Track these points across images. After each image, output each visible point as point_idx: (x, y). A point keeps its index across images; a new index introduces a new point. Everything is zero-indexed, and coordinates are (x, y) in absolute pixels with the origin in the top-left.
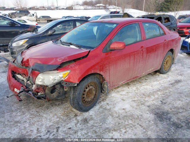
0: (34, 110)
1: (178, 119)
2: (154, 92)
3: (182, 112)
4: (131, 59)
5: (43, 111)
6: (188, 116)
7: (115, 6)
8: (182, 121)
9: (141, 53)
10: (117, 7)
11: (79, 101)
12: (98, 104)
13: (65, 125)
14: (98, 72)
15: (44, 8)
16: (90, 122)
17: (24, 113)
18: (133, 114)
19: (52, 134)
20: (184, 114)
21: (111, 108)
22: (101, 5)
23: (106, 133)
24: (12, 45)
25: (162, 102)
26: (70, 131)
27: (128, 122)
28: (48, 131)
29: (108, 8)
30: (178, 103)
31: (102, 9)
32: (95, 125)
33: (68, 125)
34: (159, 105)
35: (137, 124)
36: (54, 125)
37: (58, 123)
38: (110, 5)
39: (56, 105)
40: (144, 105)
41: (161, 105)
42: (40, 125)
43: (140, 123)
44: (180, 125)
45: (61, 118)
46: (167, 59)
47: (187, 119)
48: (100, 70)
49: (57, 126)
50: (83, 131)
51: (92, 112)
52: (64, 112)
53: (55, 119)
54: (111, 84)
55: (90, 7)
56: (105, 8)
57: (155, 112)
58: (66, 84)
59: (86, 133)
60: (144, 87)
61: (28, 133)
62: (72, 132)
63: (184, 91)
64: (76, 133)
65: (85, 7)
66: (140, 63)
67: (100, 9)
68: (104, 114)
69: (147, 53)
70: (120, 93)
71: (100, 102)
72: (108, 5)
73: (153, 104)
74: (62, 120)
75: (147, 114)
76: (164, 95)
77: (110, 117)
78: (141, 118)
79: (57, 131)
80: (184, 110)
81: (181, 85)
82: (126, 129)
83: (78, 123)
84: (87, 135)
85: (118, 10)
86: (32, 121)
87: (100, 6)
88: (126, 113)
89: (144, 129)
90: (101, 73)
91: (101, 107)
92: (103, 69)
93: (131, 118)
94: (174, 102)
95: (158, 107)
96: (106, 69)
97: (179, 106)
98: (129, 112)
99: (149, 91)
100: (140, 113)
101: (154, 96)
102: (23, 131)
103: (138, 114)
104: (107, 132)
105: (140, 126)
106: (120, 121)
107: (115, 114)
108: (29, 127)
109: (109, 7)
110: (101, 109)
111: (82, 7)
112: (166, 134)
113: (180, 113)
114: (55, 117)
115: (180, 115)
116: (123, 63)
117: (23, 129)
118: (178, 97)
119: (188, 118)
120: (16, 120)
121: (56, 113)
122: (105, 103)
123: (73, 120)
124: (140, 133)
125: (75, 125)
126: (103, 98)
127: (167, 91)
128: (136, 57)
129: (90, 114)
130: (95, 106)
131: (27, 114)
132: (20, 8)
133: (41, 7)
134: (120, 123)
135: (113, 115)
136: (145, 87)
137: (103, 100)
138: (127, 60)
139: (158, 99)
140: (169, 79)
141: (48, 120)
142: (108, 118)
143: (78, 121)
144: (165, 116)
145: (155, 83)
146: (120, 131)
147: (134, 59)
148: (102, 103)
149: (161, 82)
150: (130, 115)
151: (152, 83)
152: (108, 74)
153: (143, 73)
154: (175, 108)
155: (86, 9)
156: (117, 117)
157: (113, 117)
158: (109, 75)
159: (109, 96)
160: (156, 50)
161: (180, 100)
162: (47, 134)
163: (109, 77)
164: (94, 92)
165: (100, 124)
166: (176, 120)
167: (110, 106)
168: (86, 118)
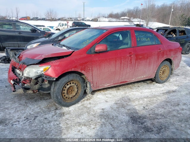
0: (24, 101)
1: (152, 124)
2: (141, 98)
3: (160, 118)
4: (117, 64)
5: (31, 103)
6: (164, 123)
7: (139, 20)
8: (155, 126)
9: (128, 59)
10: (142, 20)
11: (57, 95)
12: (81, 102)
13: (43, 115)
14: (79, 71)
15: (71, 20)
16: (66, 116)
17: (15, 102)
18: (110, 114)
19: (29, 121)
20: (160, 120)
21: (91, 107)
22: (125, 17)
23: (75, 126)
24: (26, 47)
25: (145, 108)
26: (45, 121)
27: (101, 120)
28: (27, 118)
29: (132, 21)
30: (160, 110)
31: (126, 21)
32: (69, 118)
33: (46, 116)
34: (140, 110)
35: (109, 123)
36: (35, 114)
37: (38, 113)
38: (134, 18)
39: (45, 99)
40: (124, 108)
41: (142, 110)
42: (23, 113)
43: (112, 123)
44: (151, 129)
45: (43, 110)
46: (163, 69)
47: (161, 125)
48: (82, 70)
49: (36, 115)
50: (56, 122)
51: (72, 108)
52: (47, 105)
53: (38, 110)
54: (95, 84)
55: (114, 20)
56: (129, 21)
57: (132, 115)
58: (46, 77)
59: (58, 124)
60: (133, 93)
61: (10, 118)
62: (46, 121)
63: (173, 100)
64: (49, 122)
65: (110, 19)
66: (128, 68)
67: (124, 22)
68: (82, 111)
69: (136, 59)
70: (107, 96)
71: (84, 101)
72: (132, 18)
73: (134, 108)
74: (43, 111)
75: (124, 116)
76: (149, 102)
77: (87, 114)
78: (116, 119)
79: (34, 119)
80: (163, 117)
81: (172, 95)
82: (96, 125)
83: (55, 115)
84: (58, 126)
85: (142, 23)
86: (18, 109)
87: (124, 19)
88: (103, 113)
89: (113, 128)
90: (83, 72)
91: (83, 105)
92: (85, 68)
93: (105, 117)
94: (157, 109)
95: (137, 111)
96: (89, 69)
97: (160, 113)
98: (107, 113)
99: (137, 97)
100: (116, 114)
101: (139, 101)
102: (7, 115)
103: (114, 115)
104: (77, 126)
105: (111, 125)
106: (94, 119)
107: (92, 112)
108: (13, 113)
109: (134, 20)
110: (81, 107)
111: (107, 20)
112: (133, 135)
113: (157, 119)
114: (39, 108)
115: (156, 120)
116: (108, 66)
117: (8, 114)
118: (163, 105)
119: (163, 124)
120: (6, 106)
121: (41, 105)
122: (88, 102)
123: (52, 113)
124: (108, 131)
125: (52, 116)
126: (88, 98)
127: (155, 99)
128: (123, 62)
129: (69, 110)
130: (77, 104)
131: (17, 103)
132: (50, 18)
133: (69, 18)
134: (93, 120)
135: (90, 113)
136: (135, 93)
137: (87, 100)
138: (112, 64)
139: (142, 104)
140: (163, 89)
141: (31, 110)
142: (84, 114)
143: (56, 114)
144: (140, 120)
145: (147, 90)
146: (90, 126)
147: (121, 64)
148: (86, 102)
149: (153, 90)
150: (107, 115)
151: (143, 90)
152: (91, 74)
153: (132, 79)
154: (155, 114)
155: (111, 21)
156: (93, 115)
157: (89, 115)
158: (92, 76)
159: (94, 97)
160: (147, 58)
161: (164, 108)
162: (25, 120)
163: (92, 77)
164: (76, 90)
165: (74, 119)
166: (149, 125)
167: (91, 105)
168: (64, 112)
